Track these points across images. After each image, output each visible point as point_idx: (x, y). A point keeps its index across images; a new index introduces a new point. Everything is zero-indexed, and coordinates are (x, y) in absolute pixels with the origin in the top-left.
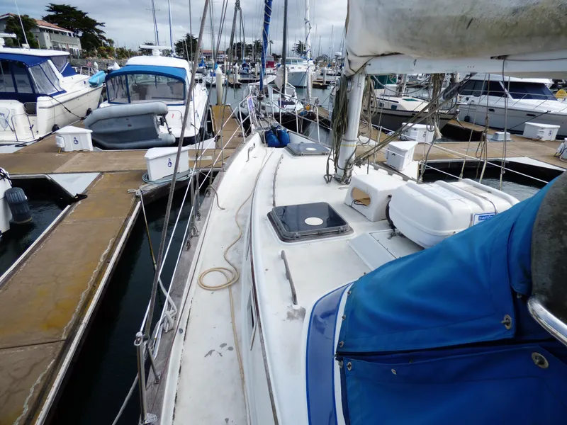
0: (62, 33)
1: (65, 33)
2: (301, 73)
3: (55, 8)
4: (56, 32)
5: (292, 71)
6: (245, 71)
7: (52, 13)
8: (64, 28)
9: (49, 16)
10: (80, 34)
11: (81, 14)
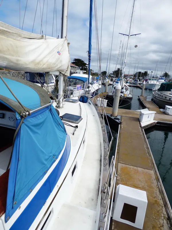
0: (75, 67)
1: (76, 67)
2: (154, 84)
3: (76, 60)
4: (74, 67)
5: (150, 83)
6: (135, 83)
7: (75, 61)
8: (77, 66)
9: (73, 62)
10: (81, 68)
11: (83, 61)
